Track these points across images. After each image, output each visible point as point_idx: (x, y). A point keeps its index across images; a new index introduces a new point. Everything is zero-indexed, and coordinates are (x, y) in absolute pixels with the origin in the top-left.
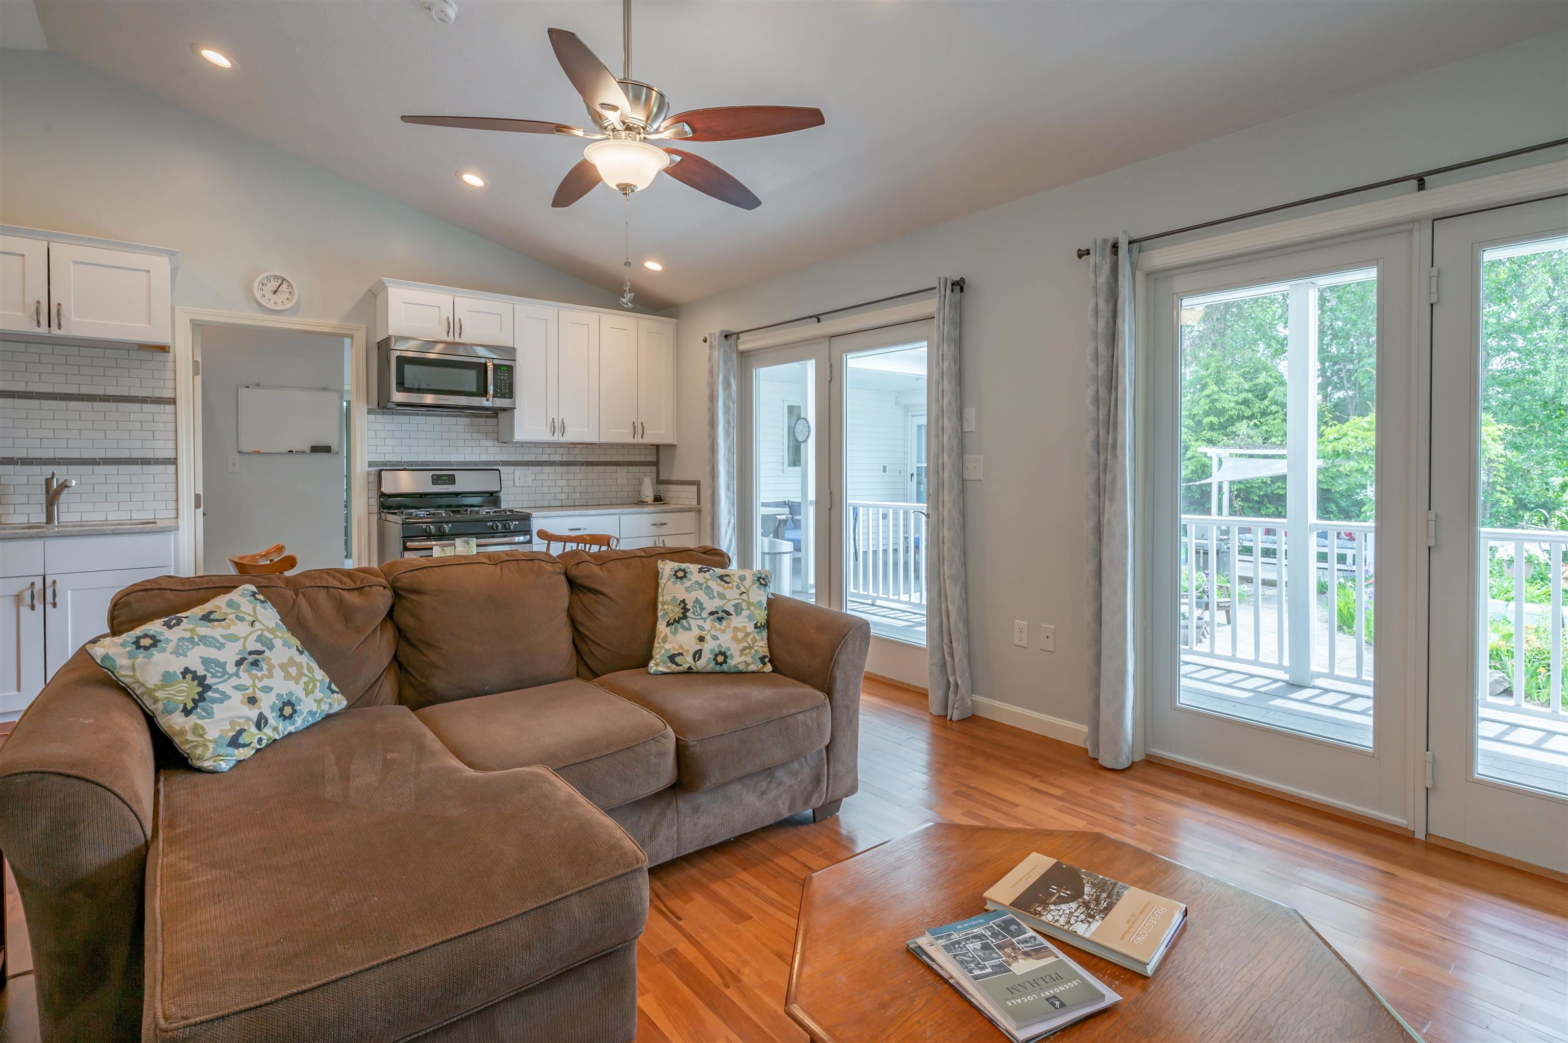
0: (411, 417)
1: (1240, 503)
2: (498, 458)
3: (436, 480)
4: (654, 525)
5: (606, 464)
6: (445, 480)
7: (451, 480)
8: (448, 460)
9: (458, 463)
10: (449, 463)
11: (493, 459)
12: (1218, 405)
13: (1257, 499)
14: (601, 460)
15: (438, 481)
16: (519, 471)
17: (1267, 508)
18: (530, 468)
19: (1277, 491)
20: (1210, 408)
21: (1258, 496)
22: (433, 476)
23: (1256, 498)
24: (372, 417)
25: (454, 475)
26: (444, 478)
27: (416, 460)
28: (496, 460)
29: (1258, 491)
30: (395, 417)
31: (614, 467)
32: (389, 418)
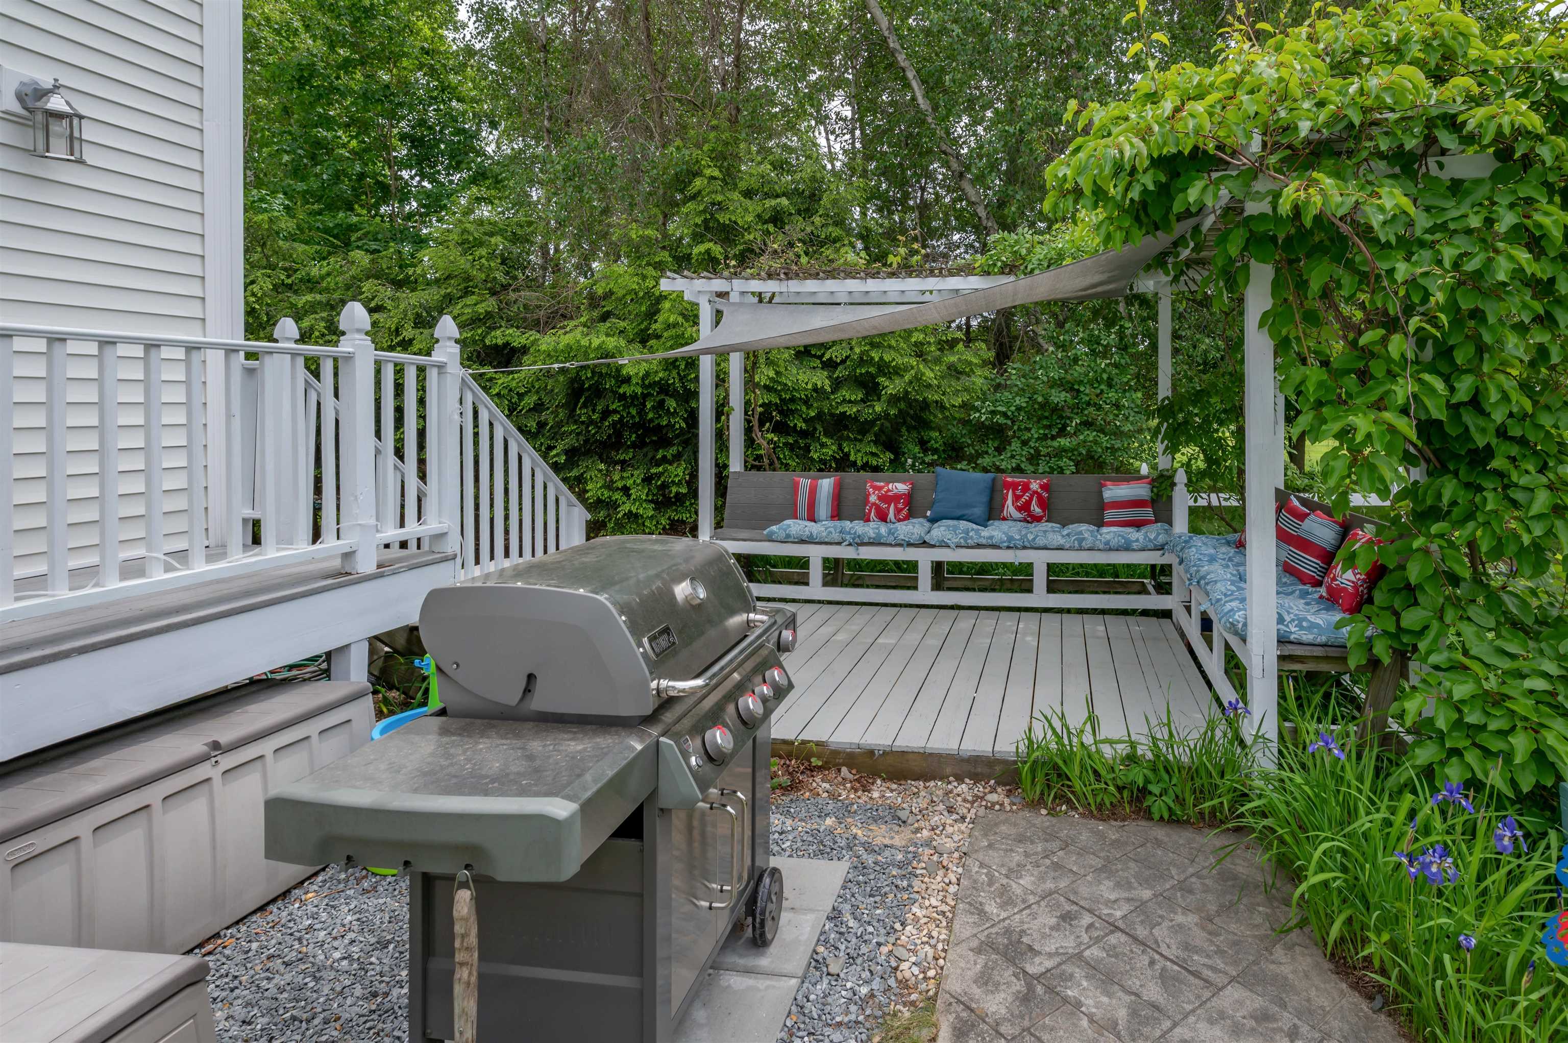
1: (770, 436)
12: (723, 218)
13: (804, 426)
17: (823, 445)
19: (841, 409)
20: (706, 221)
21: (805, 421)
23: (801, 425)
29: (804, 408)
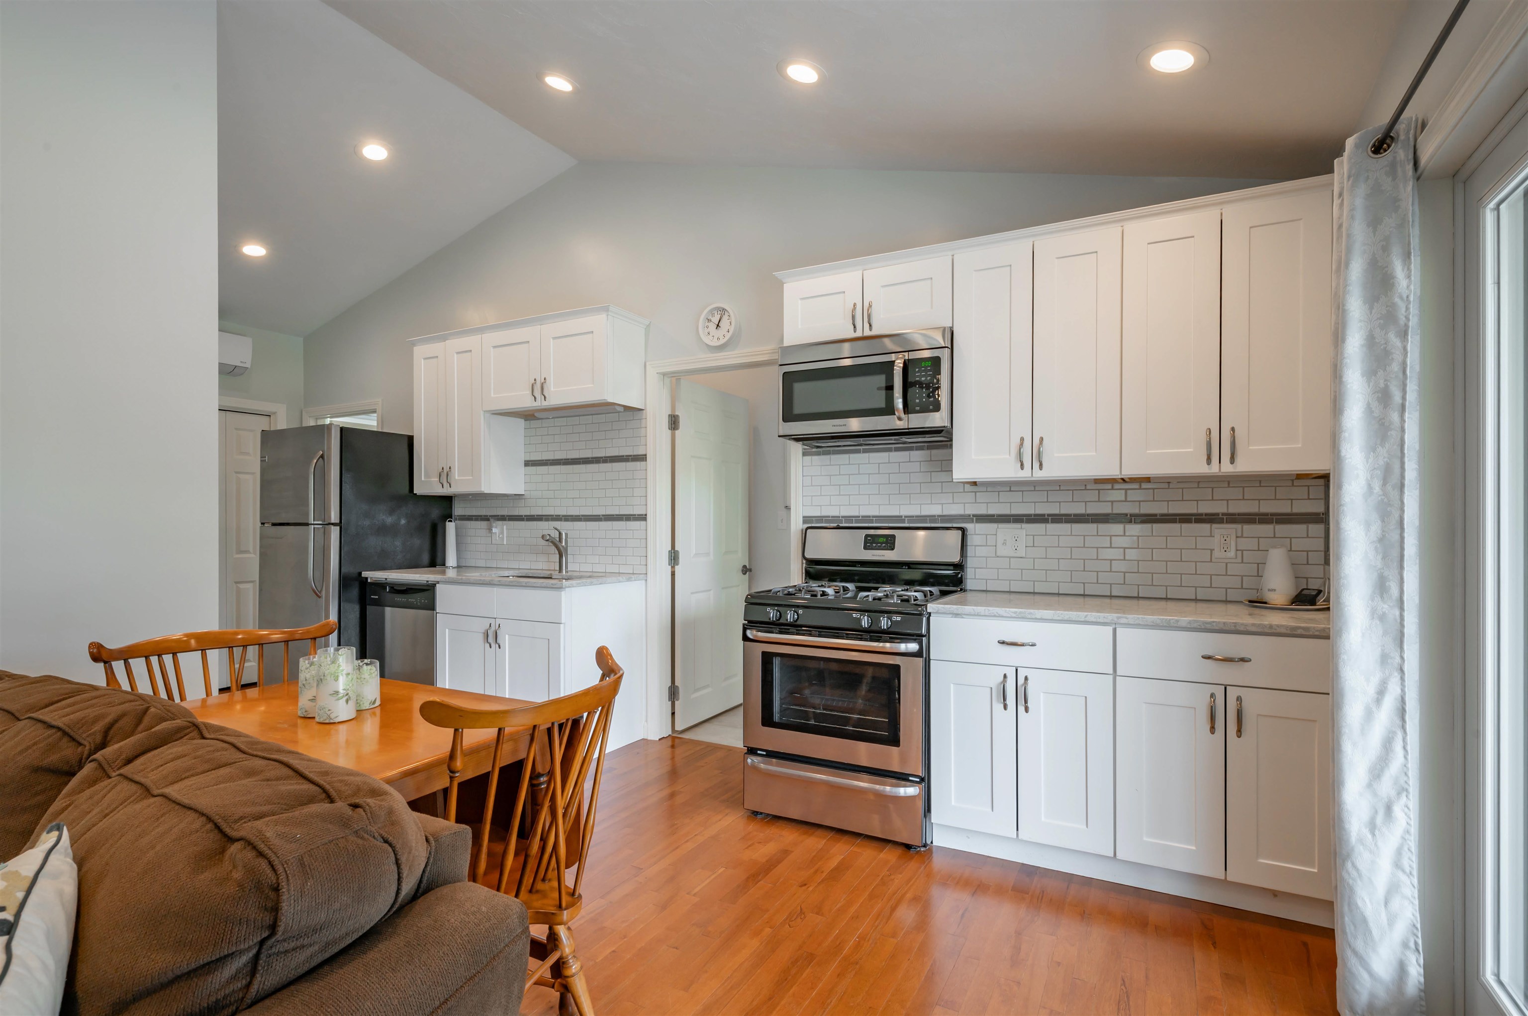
0: (852, 455)
2: (971, 510)
3: (870, 543)
4: (1209, 658)
5: (1185, 519)
6: (882, 543)
7: (889, 543)
8: (897, 513)
9: (911, 518)
10: (899, 518)
11: (962, 512)
14: (1171, 511)
15: (872, 543)
16: (1005, 531)
18: (1024, 525)
22: (867, 536)
24: (808, 458)
25: (893, 537)
26: (881, 540)
27: (857, 514)
28: (967, 512)
30: (833, 457)
31: (1206, 526)
32: (826, 458)
